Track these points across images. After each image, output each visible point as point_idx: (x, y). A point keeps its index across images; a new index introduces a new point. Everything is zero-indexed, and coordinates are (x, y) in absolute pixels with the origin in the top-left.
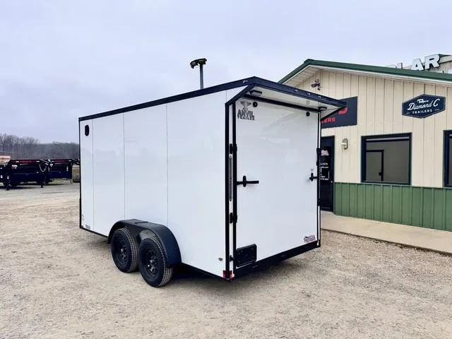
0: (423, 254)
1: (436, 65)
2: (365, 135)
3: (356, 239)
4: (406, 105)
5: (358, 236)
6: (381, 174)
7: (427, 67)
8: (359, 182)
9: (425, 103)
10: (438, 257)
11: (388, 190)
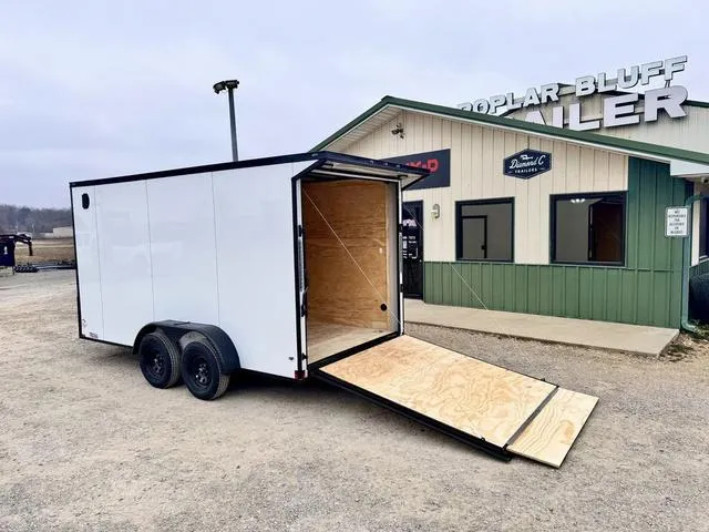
0: (523, 344)
1: (554, 98)
2: (459, 200)
3: (449, 331)
4: (507, 162)
5: (451, 328)
6: (484, 247)
7: (544, 100)
8: (454, 260)
9: (530, 160)
10: (539, 346)
11: (488, 269)
